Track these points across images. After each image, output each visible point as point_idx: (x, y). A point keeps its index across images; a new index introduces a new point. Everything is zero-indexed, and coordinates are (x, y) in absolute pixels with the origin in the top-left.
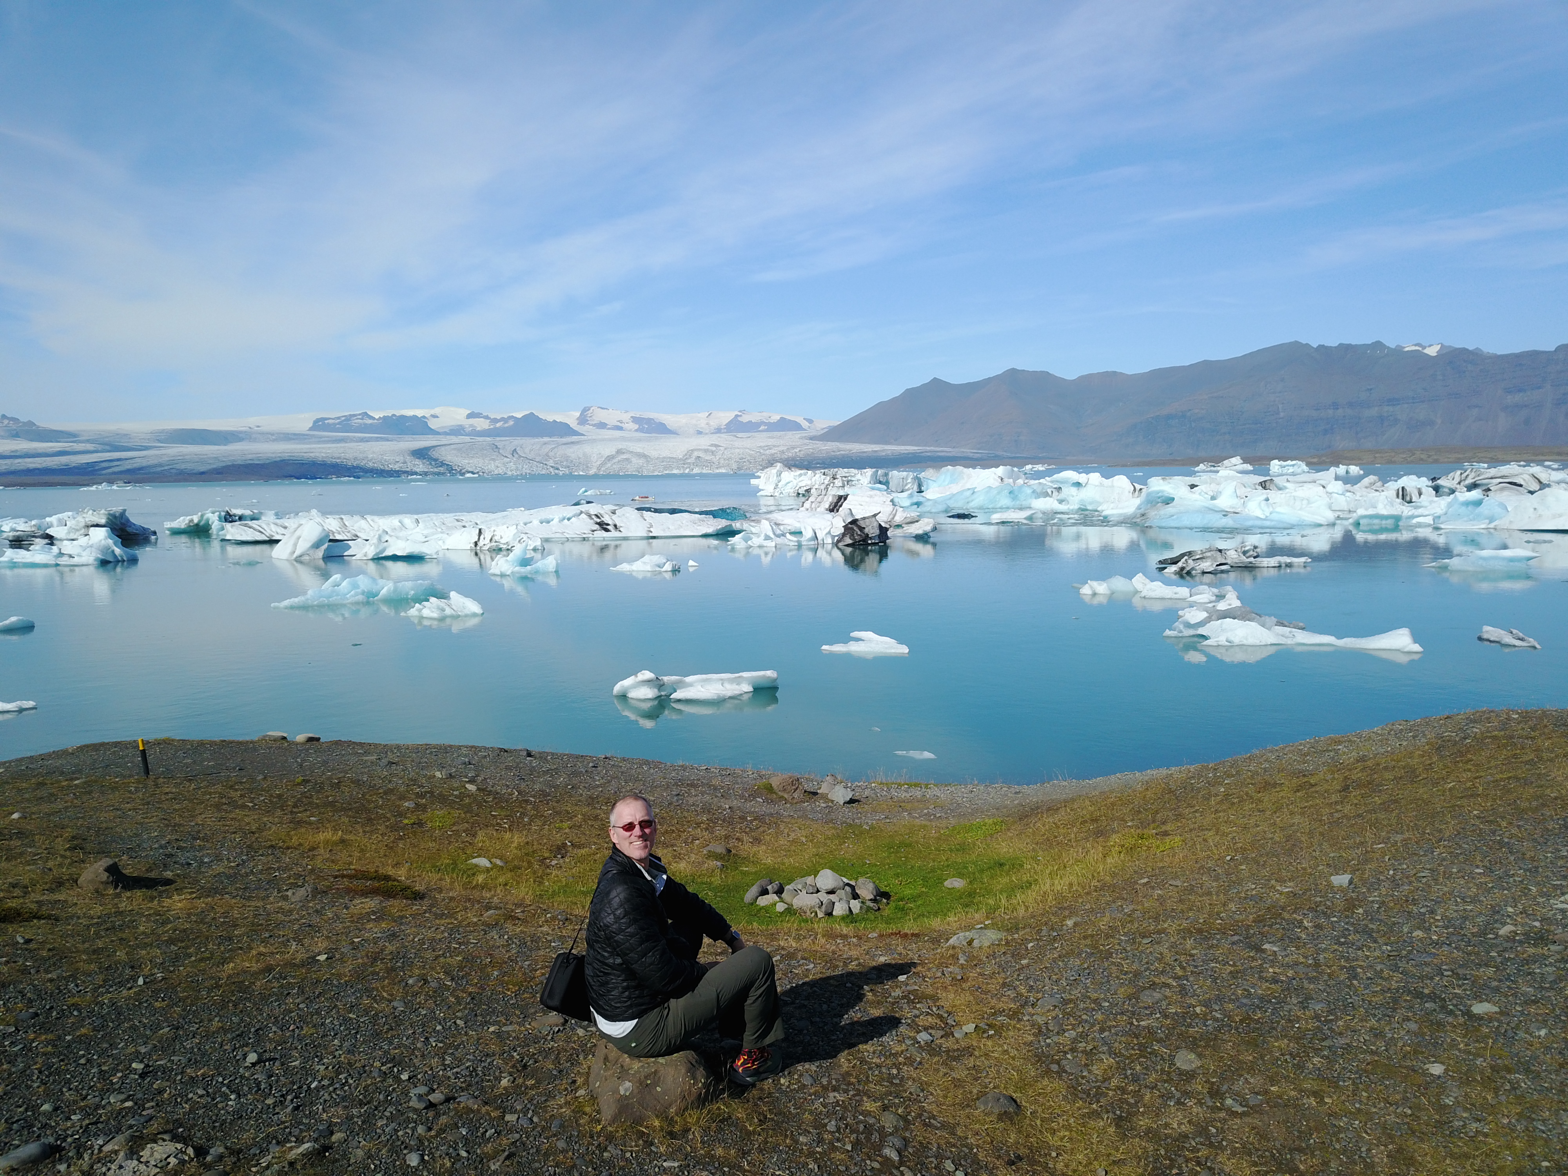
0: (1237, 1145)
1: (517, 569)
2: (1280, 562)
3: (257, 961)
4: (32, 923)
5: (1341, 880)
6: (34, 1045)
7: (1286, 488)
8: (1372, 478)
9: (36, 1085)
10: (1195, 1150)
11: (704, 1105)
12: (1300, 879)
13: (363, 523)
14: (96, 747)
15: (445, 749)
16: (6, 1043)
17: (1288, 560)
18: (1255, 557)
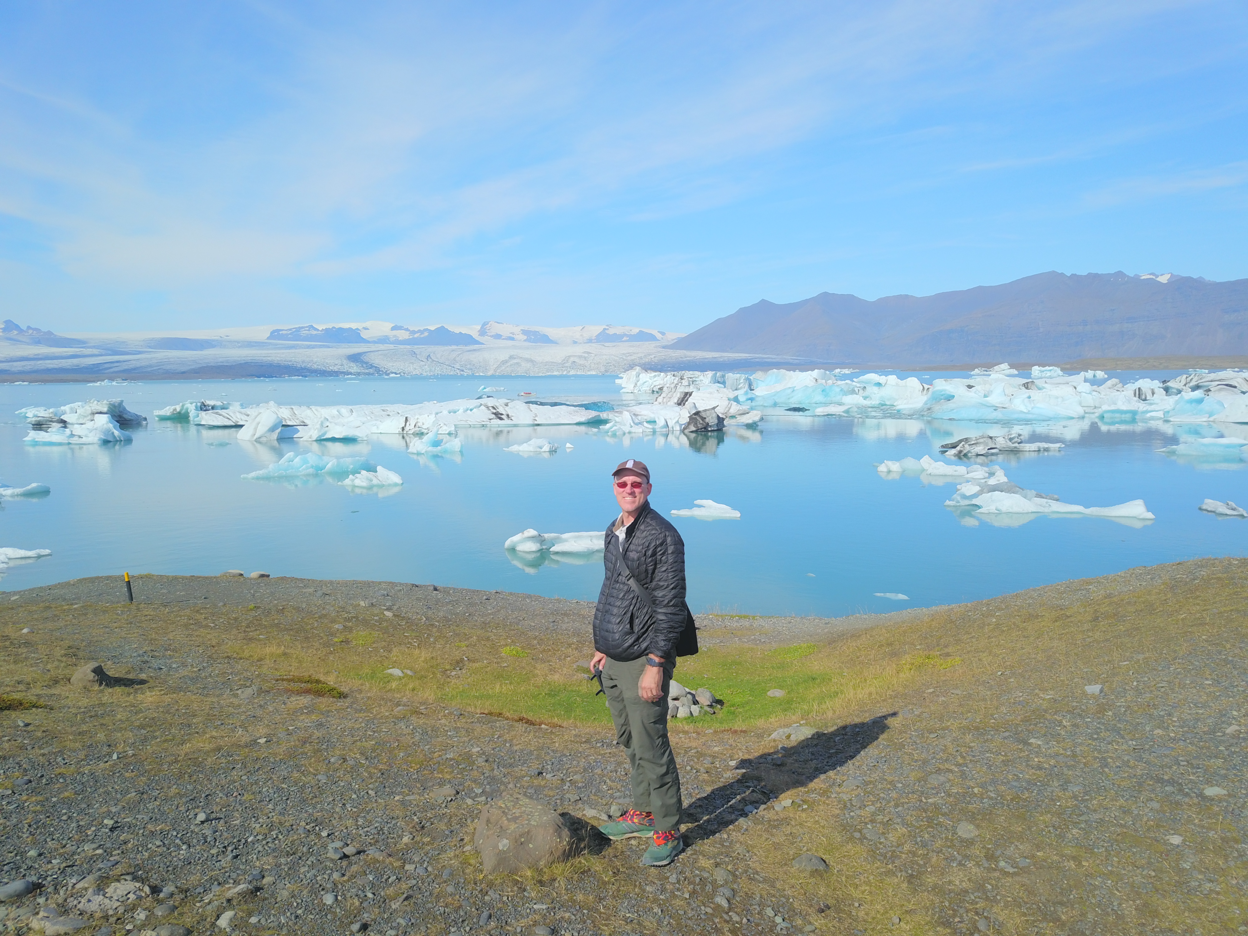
0: (1009, 899)
1: (430, 449)
2: (1039, 447)
3: (210, 743)
4: (31, 711)
5: (1094, 689)
6: (26, 804)
7: (1044, 388)
8: (1114, 381)
9: (25, 836)
10: (973, 903)
11: (568, 859)
12: (1059, 689)
13: (308, 412)
14: (92, 580)
15: (368, 584)
16: (4, 803)
17: (1046, 445)
18: (1019, 443)
